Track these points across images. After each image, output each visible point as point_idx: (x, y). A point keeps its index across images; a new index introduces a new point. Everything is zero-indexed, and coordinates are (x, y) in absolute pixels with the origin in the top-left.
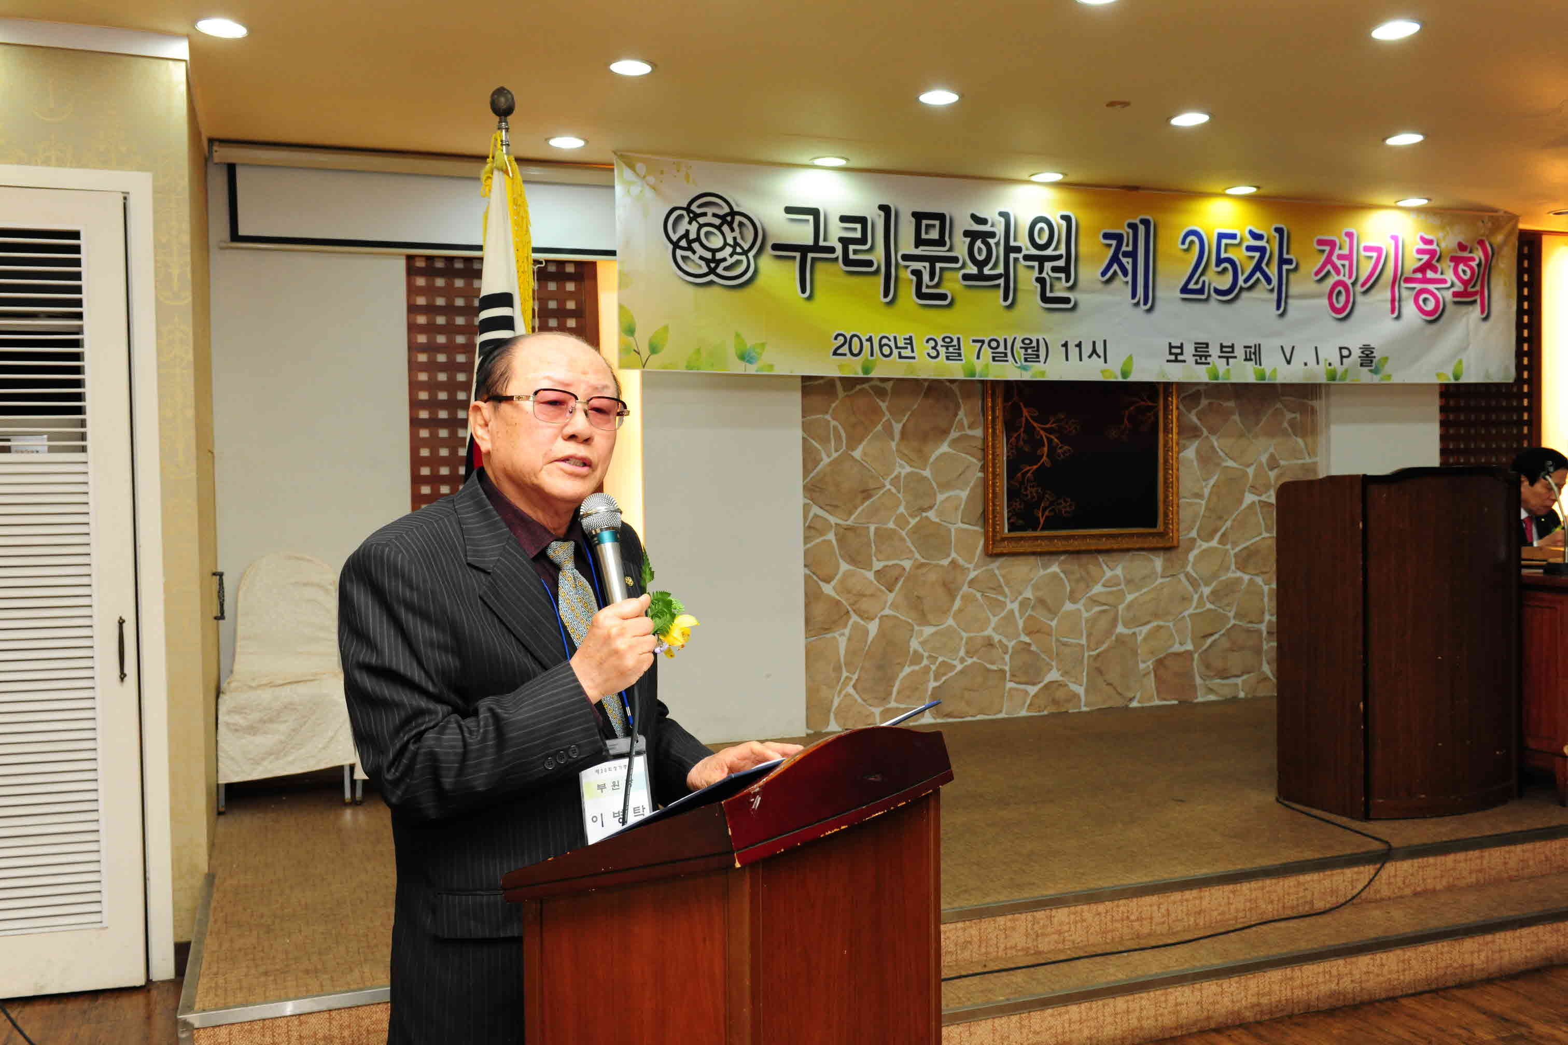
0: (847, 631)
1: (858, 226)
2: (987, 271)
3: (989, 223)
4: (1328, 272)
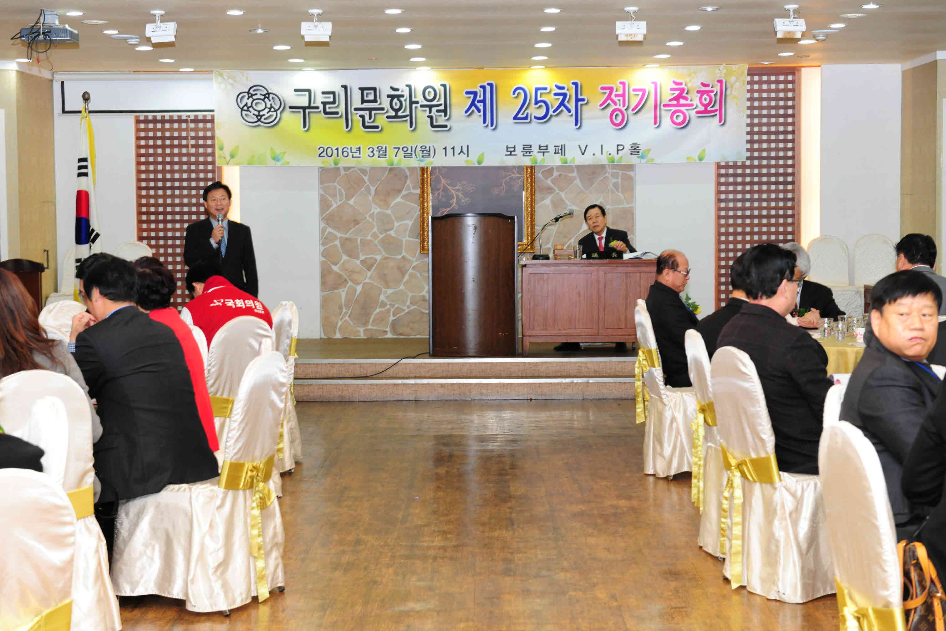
0: (346, 289)
1: (331, 96)
2: (400, 114)
3: (400, 90)
4: (609, 105)
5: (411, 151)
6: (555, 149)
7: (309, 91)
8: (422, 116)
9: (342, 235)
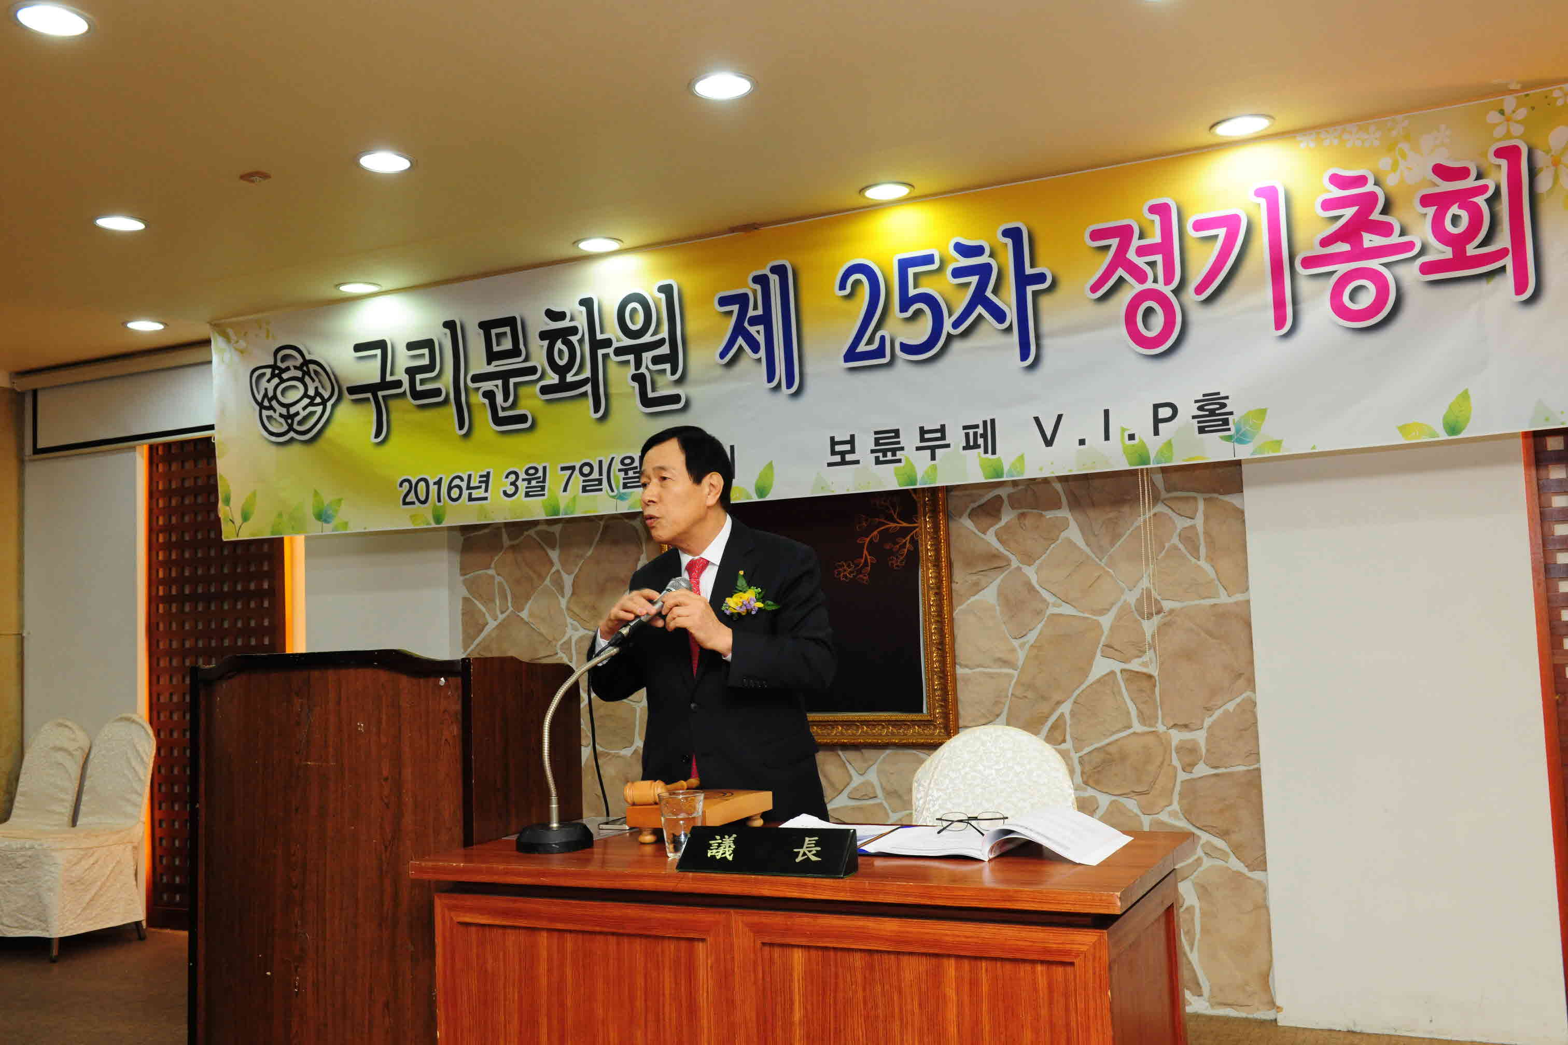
1: (426, 351)
2: (570, 378)
3: (568, 317)
4: (1121, 281)
5: (601, 474)
6: (967, 435)
7: (381, 345)
8: (620, 378)
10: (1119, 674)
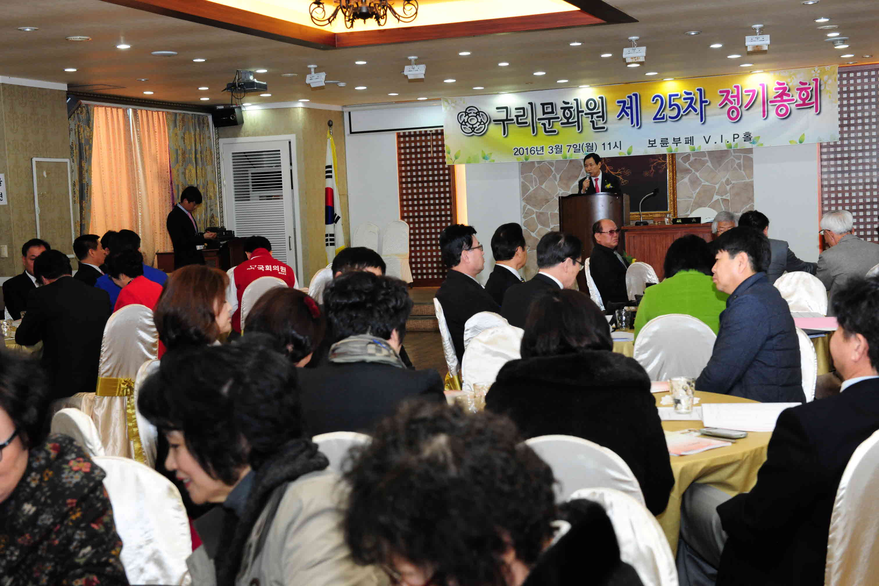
1: (522, 111)
2: (570, 121)
3: (570, 104)
4: (726, 104)
5: (580, 147)
6: (686, 140)
7: (506, 108)
8: (586, 121)
9: (537, 211)
10: (720, 200)
